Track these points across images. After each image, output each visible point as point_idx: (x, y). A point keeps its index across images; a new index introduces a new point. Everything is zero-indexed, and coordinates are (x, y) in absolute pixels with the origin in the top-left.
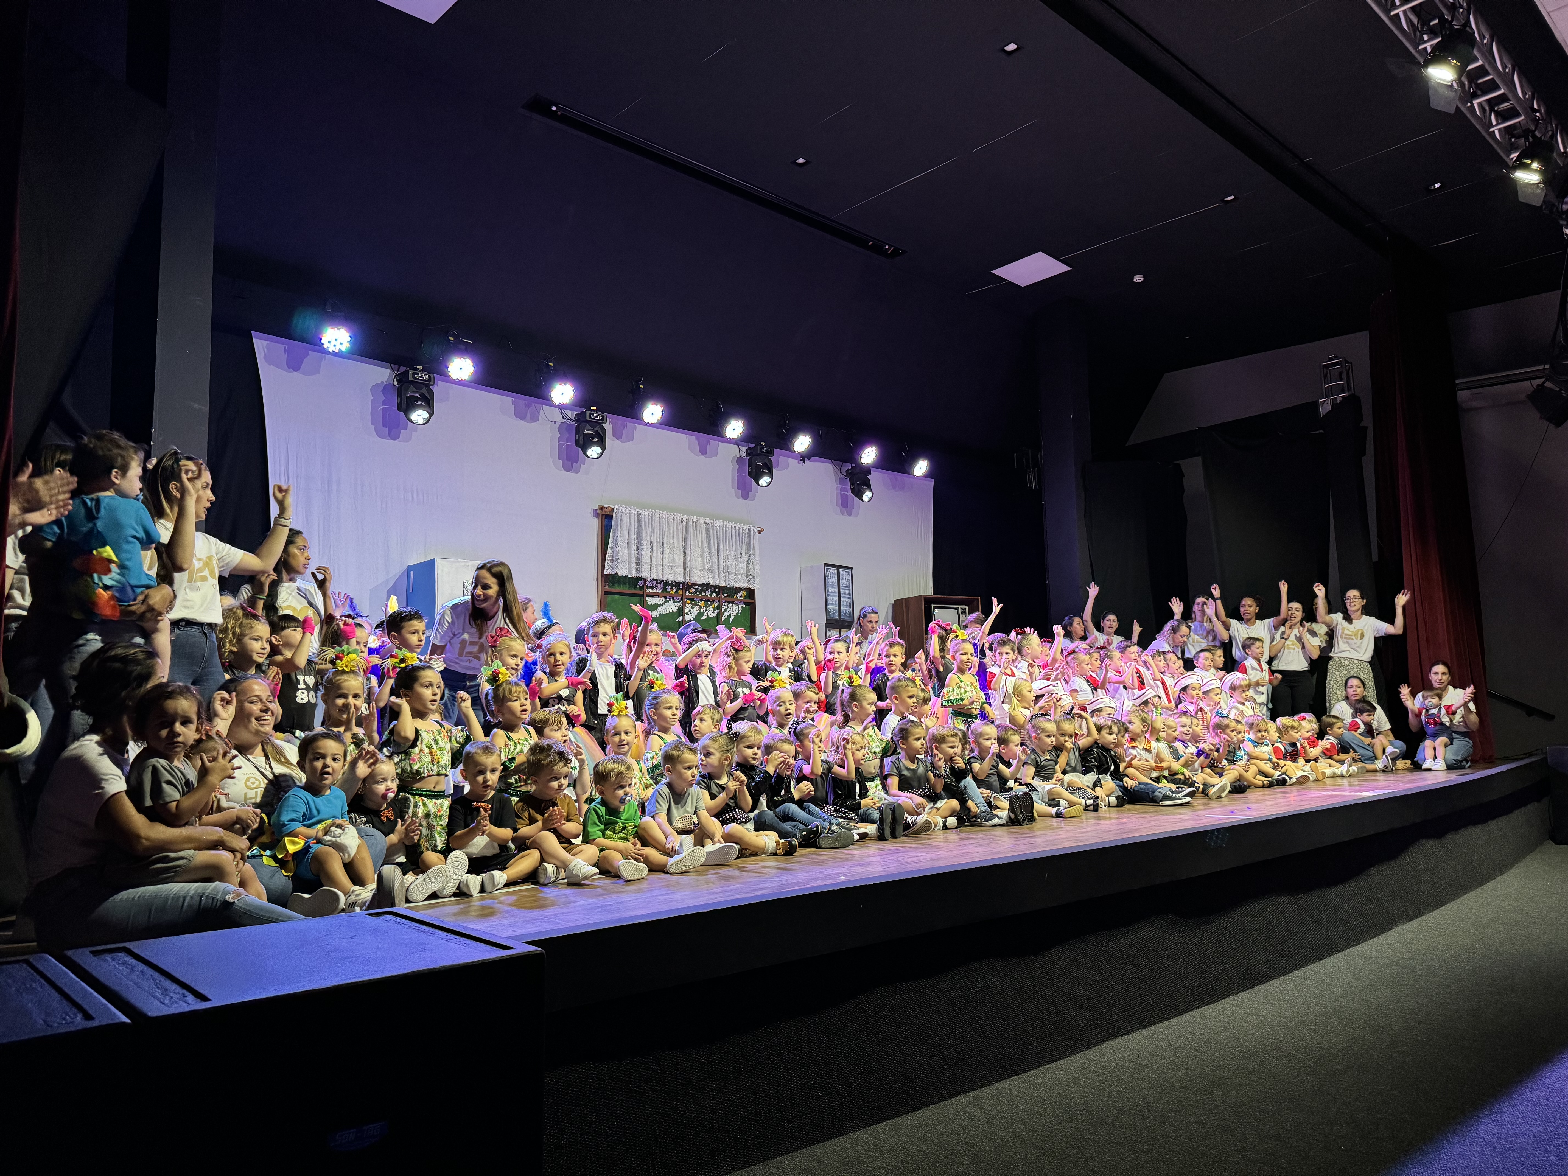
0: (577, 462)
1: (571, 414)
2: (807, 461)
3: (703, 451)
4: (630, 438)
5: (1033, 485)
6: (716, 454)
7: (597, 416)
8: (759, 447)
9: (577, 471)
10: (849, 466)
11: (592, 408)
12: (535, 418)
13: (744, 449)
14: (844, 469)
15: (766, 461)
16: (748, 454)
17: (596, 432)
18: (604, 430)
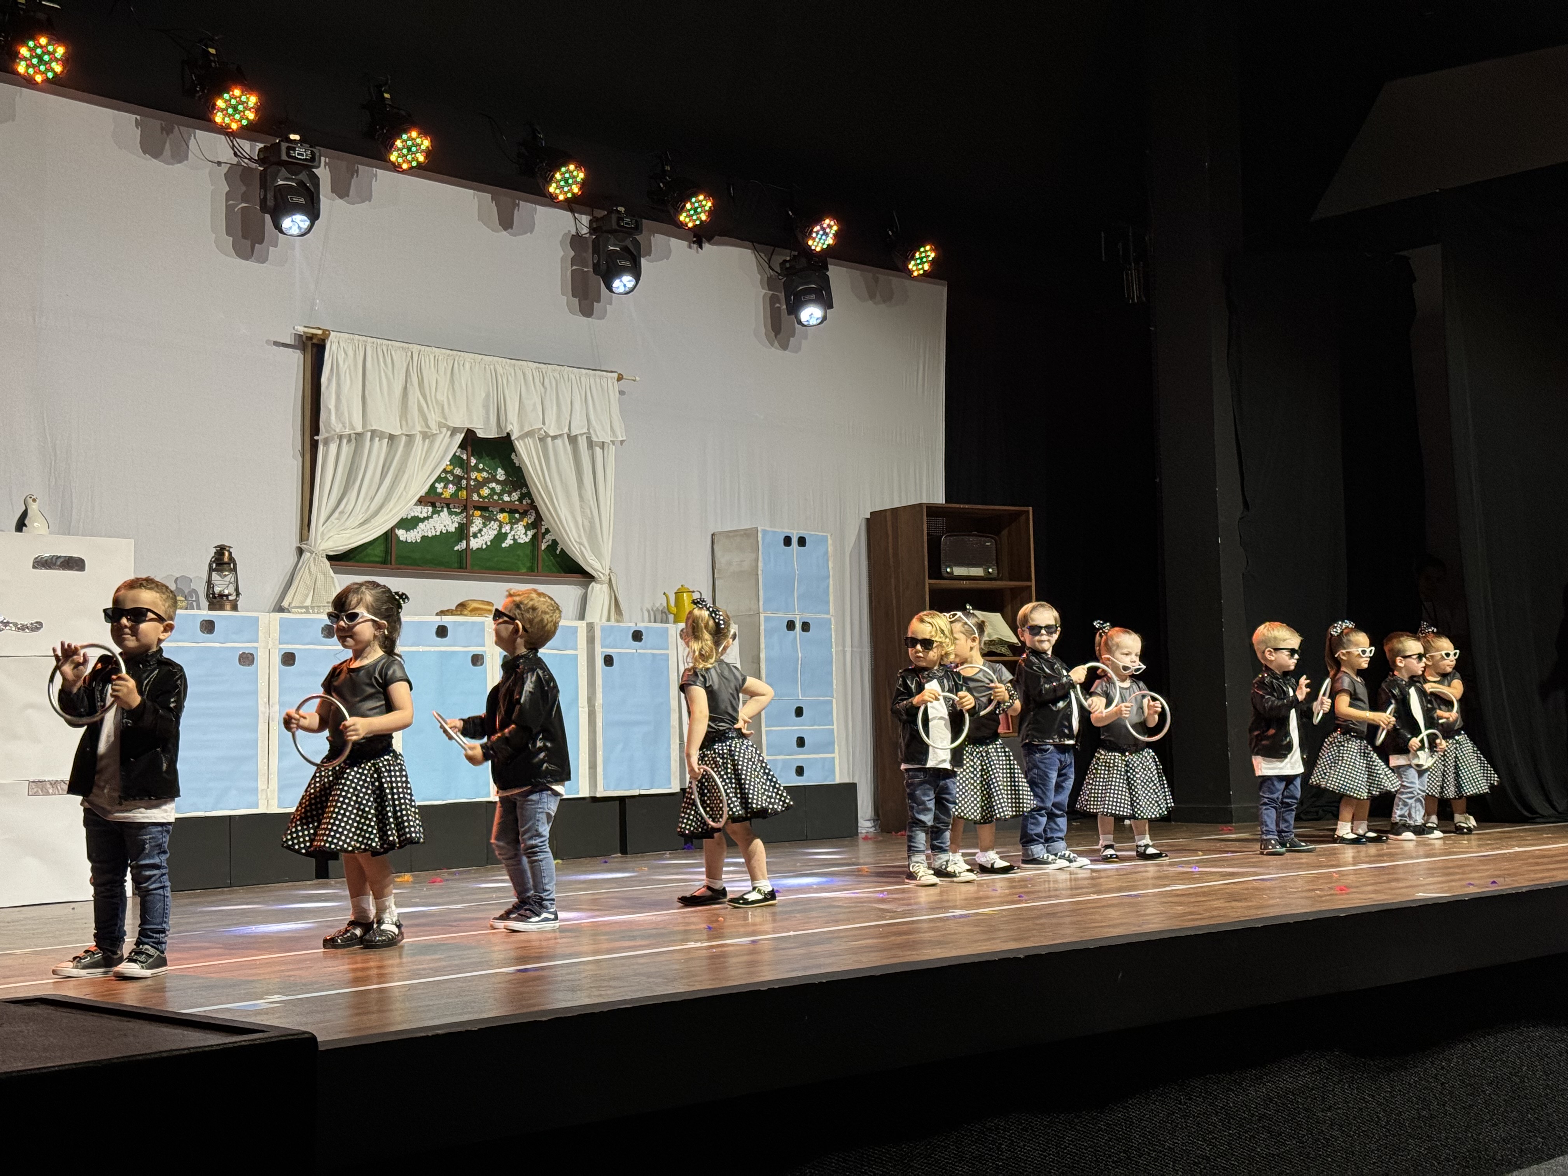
0: (261, 242)
1: (251, 148)
2: (706, 246)
3: (506, 223)
4: (366, 196)
5: (1136, 294)
6: (530, 228)
7: (302, 153)
8: (614, 217)
9: (263, 260)
10: (786, 255)
11: (293, 137)
12: (180, 155)
13: (585, 219)
14: (778, 259)
15: (628, 243)
16: (593, 230)
17: (301, 184)
18: (315, 179)
